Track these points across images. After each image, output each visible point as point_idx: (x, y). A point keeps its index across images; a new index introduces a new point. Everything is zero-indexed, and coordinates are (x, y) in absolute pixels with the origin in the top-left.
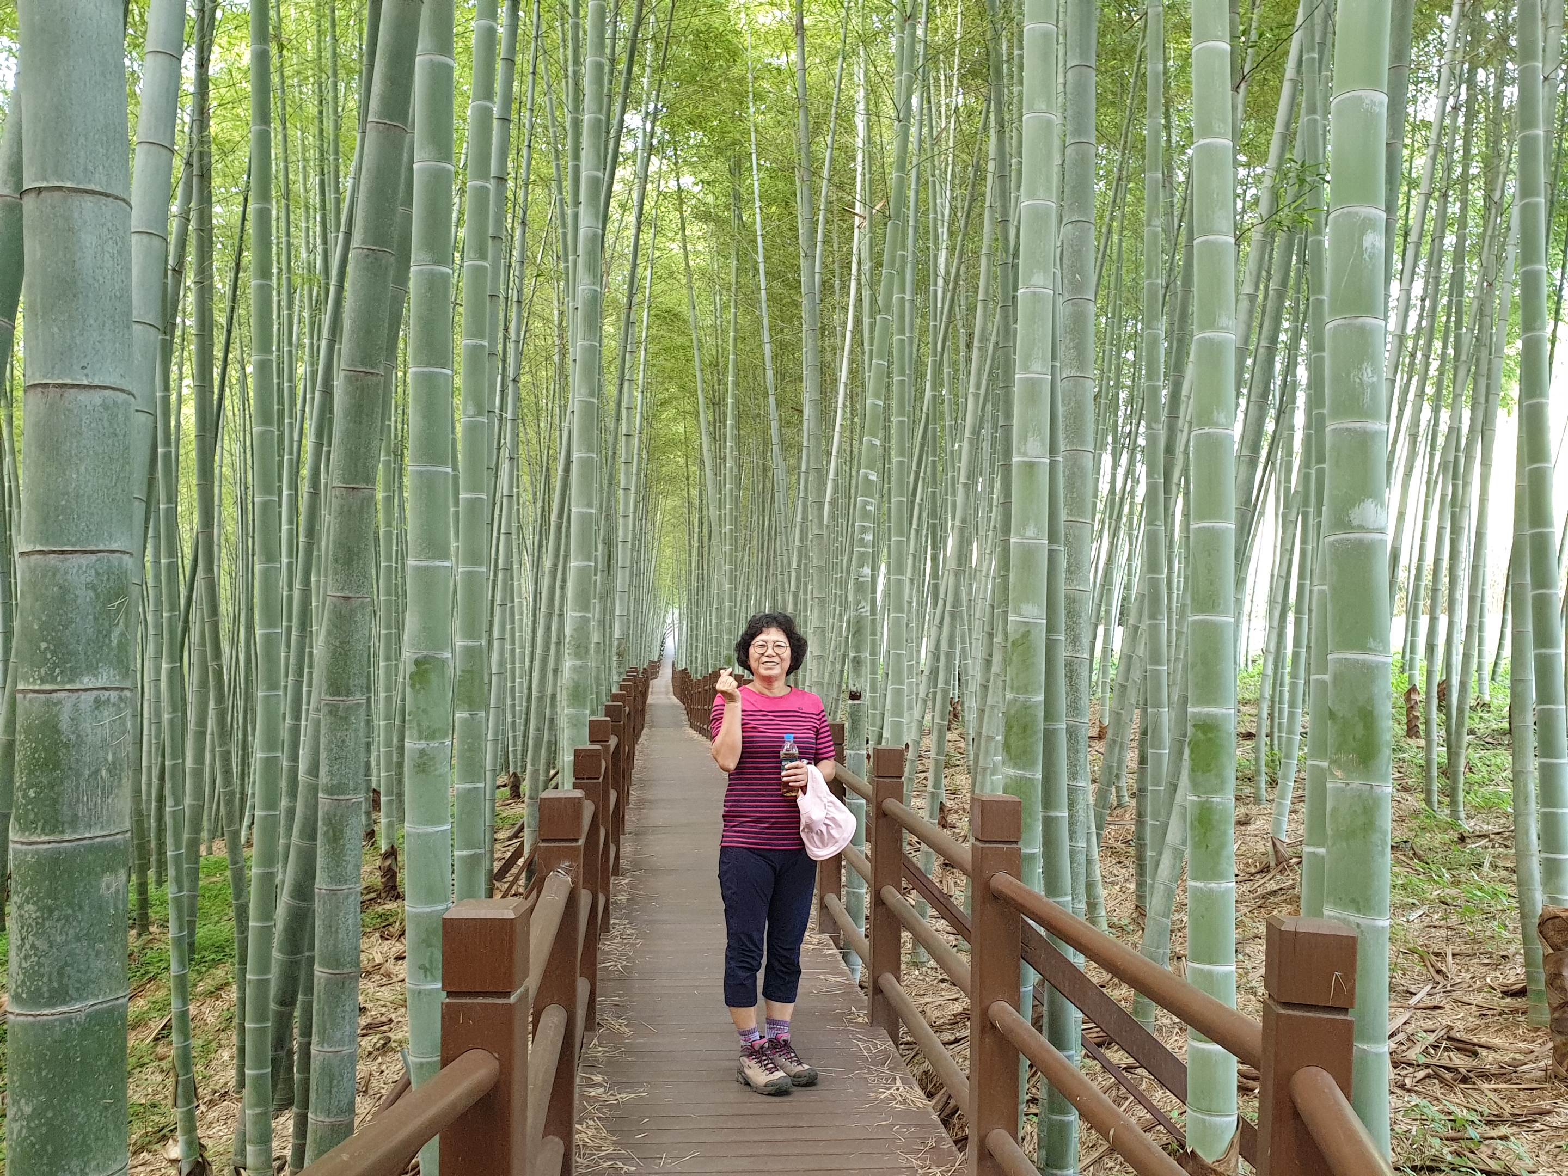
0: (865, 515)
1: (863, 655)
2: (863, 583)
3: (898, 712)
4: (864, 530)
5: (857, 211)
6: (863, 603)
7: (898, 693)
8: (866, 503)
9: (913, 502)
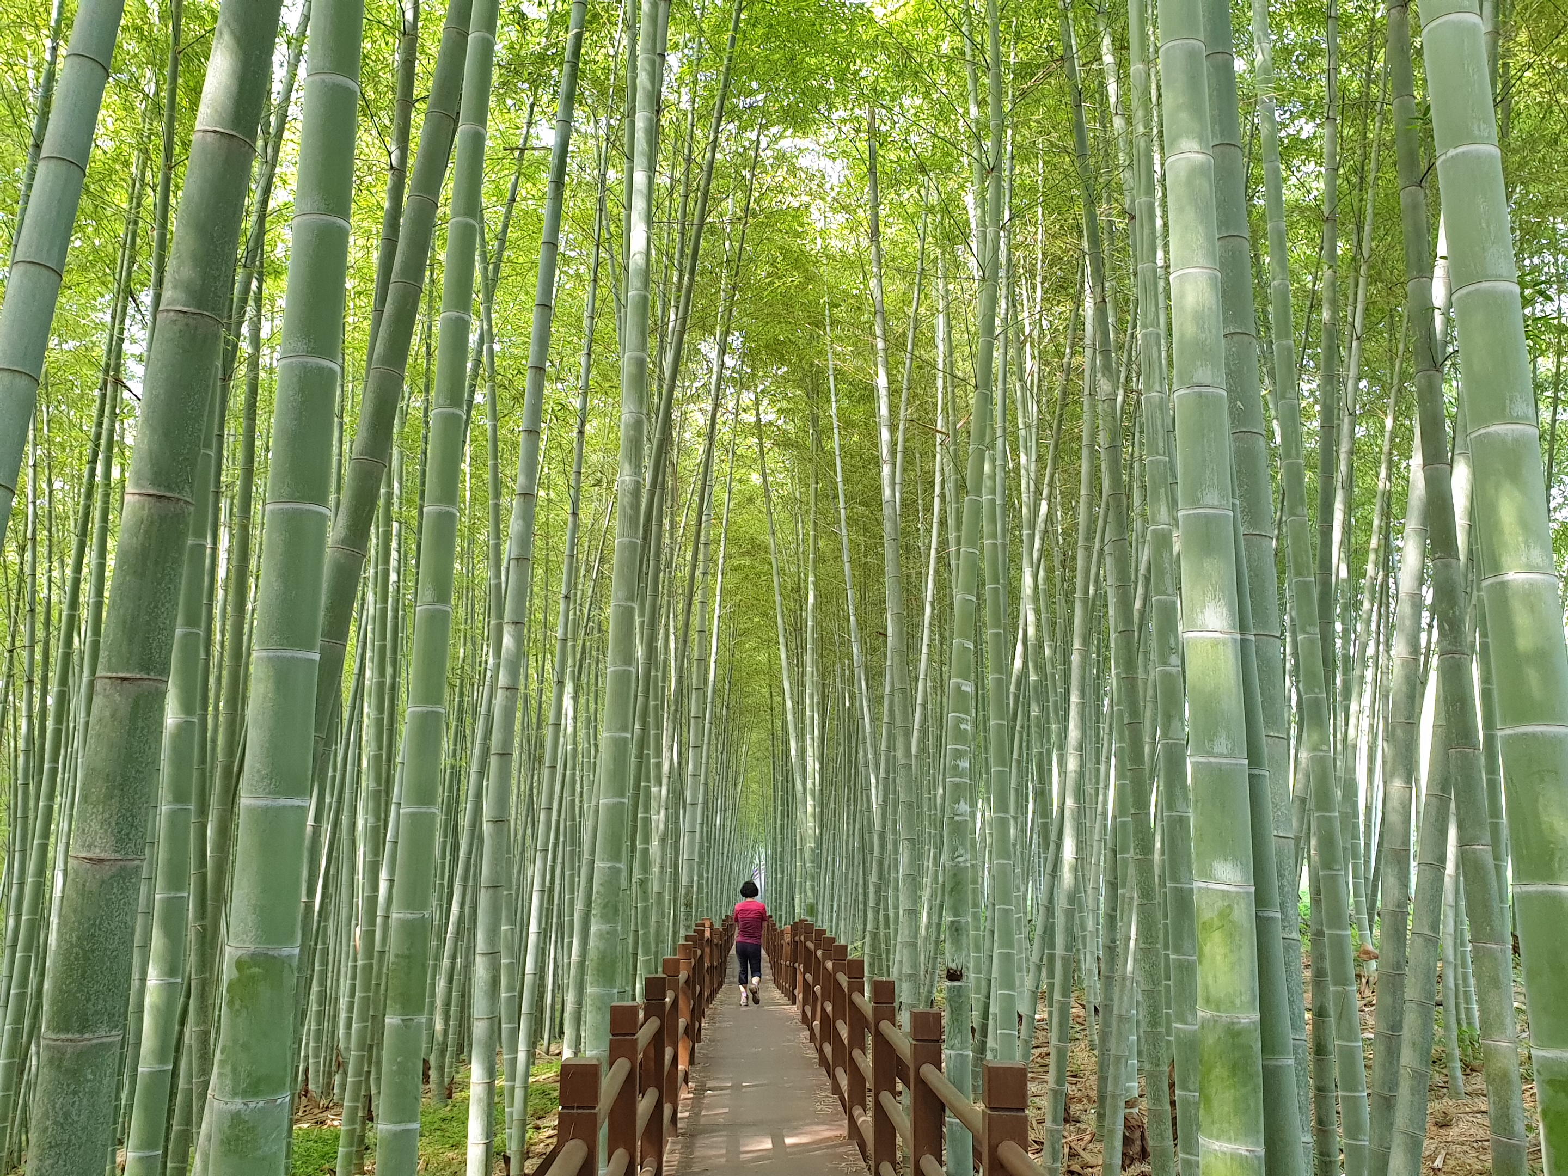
0: (960, 735)
1: (963, 920)
2: (959, 823)
3: (1008, 982)
4: (958, 755)
5: (939, 428)
6: (961, 851)
7: (1007, 959)
8: (959, 721)
9: (1014, 728)
